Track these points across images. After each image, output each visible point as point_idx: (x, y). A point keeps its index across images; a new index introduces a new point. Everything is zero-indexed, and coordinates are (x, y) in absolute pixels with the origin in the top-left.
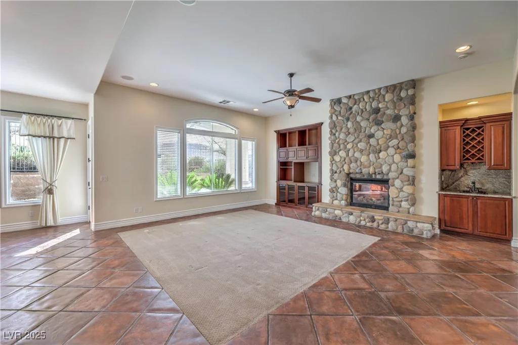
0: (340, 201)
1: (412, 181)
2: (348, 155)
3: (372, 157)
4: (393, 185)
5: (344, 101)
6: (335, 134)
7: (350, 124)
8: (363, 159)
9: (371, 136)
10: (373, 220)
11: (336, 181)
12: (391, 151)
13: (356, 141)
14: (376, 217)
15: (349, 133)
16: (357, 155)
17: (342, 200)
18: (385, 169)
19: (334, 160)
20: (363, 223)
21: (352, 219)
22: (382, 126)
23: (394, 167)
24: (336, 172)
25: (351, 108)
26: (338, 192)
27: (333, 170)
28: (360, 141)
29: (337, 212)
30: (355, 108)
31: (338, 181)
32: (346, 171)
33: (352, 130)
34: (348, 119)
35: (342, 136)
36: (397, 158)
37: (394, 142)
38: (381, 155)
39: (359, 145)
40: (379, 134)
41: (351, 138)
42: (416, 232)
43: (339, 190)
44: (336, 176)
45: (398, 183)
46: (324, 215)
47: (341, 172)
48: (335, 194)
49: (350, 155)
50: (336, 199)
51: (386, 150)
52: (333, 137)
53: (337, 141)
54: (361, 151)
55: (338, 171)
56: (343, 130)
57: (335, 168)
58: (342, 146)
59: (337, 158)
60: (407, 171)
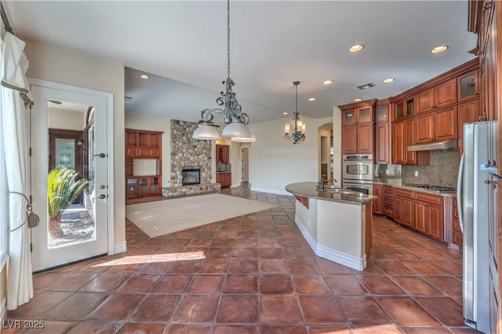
0: (179, 184)
1: (210, 169)
2: (183, 156)
3: (196, 157)
4: (204, 171)
5: (182, 123)
6: (175, 142)
7: (184, 138)
8: (192, 158)
9: (195, 147)
10: (201, 189)
11: (176, 172)
12: (204, 155)
13: (189, 148)
14: (203, 187)
15: (185, 143)
16: (188, 156)
17: (180, 183)
18: (201, 164)
19: (175, 158)
20: (197, 192)
21: (192, 191)
22: (200, 142)
23: (205, 163)
24: (176, 166)
25: (185, 129)
26: (177, 178)
27: (174, 165)
28: (190, 149)
29: (184, 190)
30: (187, 129)
31: (177, 171)
32: (183, 165)
33: (186, 142)
34: (184, 135)
35: (180, 144)
36: (206, 158)
37: (205, 151)
38: (200, 157)
39: (189, 151)
40: (199, 146)
41: (185, 146)
42: (217, 189)
43: (178, 177)
44: (176, 169)
45: (206, 170)
46: (175, 194)
47: (179, 166)
48: (175, 180)
49: (185, 156)
50: (176, 183)
51: (201, 155)
52: (175, 144)
53: (177, 147)
54: (191, 154)
55: (178, 165)
56: (181, 140)
57: (175, 163)
58: (180, 150)
59: (177, 157)
60: (209, 164)
